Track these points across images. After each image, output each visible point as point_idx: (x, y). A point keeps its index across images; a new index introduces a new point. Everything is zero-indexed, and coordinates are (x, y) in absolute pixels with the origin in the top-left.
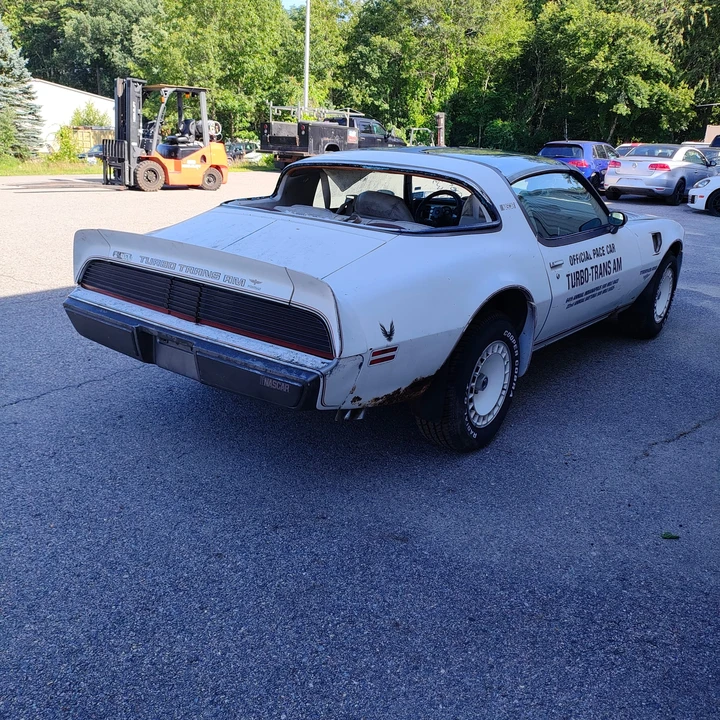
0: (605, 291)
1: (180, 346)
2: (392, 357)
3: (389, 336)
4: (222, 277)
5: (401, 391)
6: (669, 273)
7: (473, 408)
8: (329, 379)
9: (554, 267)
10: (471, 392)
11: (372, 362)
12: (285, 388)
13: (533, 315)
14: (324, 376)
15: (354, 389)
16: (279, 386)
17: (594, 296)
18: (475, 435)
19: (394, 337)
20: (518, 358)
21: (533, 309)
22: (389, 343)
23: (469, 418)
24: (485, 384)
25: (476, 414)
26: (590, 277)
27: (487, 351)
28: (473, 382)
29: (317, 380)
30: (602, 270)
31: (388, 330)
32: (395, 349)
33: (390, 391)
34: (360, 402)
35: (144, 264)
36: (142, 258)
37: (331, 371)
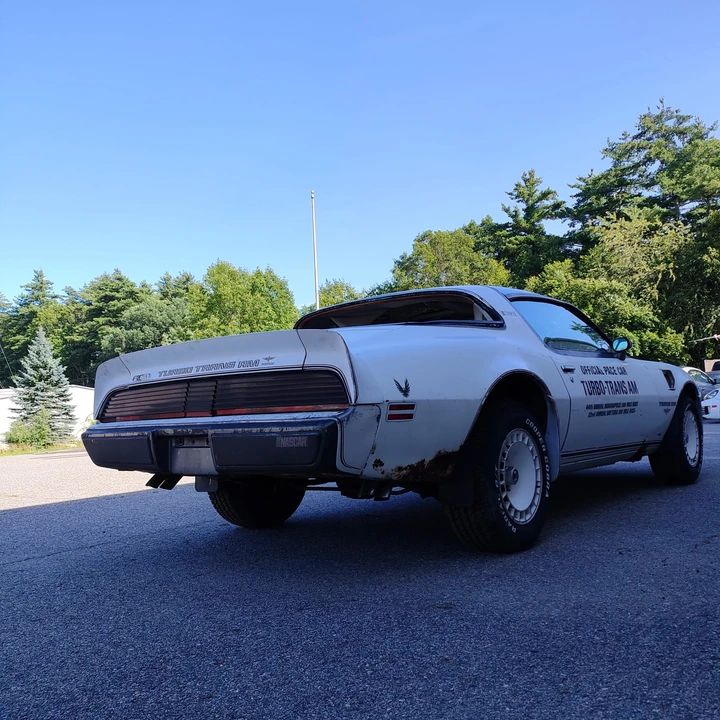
0: (626, 411)
1: (197, 444)
2: (410, 416)
3: (405, 391)
4: (237, 365)
5: (426, 463)
6: (690, 416)
7: (511, 506)
8: (347, 428)
9: (566, 371)
10: (503, 490)
11: (391, 417)
12: (302, 442)
13: (554, 411)
14: (341, 422)
15: (374, 448)
16: (296, 441)
17: (615, 413)
18: (514, 529)
19: (410, 393)
20: (546, 453)
21: (552, 403)
22: (405, 399)
23: (509, 517)
24: (516, 476)
25: (516, 511)
26: (606, 390)
27: (512, 437)
28: (502, 480)
29: (334, 426)
30: (618, 387)
31: (403, 386)
32: (412, 407)
33: (414, 461)
34: (383, 468)
35: (162, 377)
36: (161, 373)
37: (348, 417)
